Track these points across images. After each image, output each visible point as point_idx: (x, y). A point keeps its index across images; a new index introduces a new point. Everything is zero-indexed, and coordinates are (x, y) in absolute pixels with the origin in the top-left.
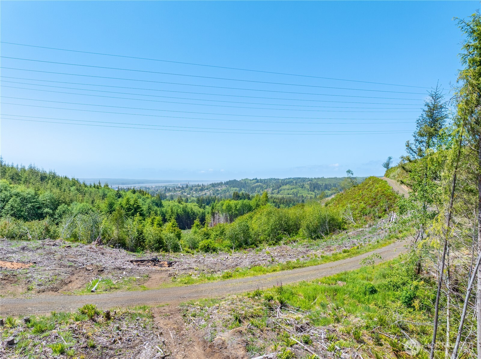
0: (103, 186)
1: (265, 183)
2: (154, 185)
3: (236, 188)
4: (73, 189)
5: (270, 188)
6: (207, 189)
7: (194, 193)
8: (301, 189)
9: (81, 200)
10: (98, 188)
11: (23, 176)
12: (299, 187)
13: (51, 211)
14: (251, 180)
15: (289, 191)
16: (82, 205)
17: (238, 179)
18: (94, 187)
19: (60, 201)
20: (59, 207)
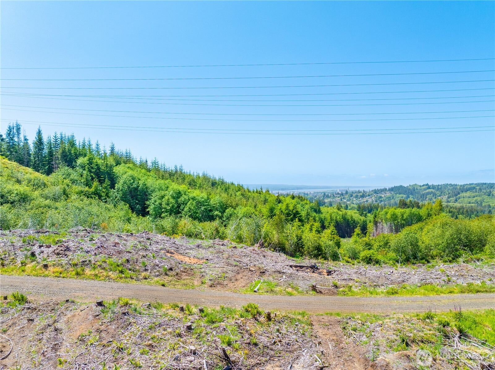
0: (264, 192)
1: (438, 189)
2: (312, 191)
3: (403, 195)
4: (238, 193)
5: (445, 195)
6: (369, 196)
7: (354, 199)
8: (487, 196)
9: (245, 205)
10: (260, 193)
11: (197, 182)
12: (485, 194)
13: (220, 214)
14: (421, 186)
15: (470, 200)
16: (246, 209)
17: (405, 185)
18: (257, 192)
19: (228, 205)
20: (227, 211)
